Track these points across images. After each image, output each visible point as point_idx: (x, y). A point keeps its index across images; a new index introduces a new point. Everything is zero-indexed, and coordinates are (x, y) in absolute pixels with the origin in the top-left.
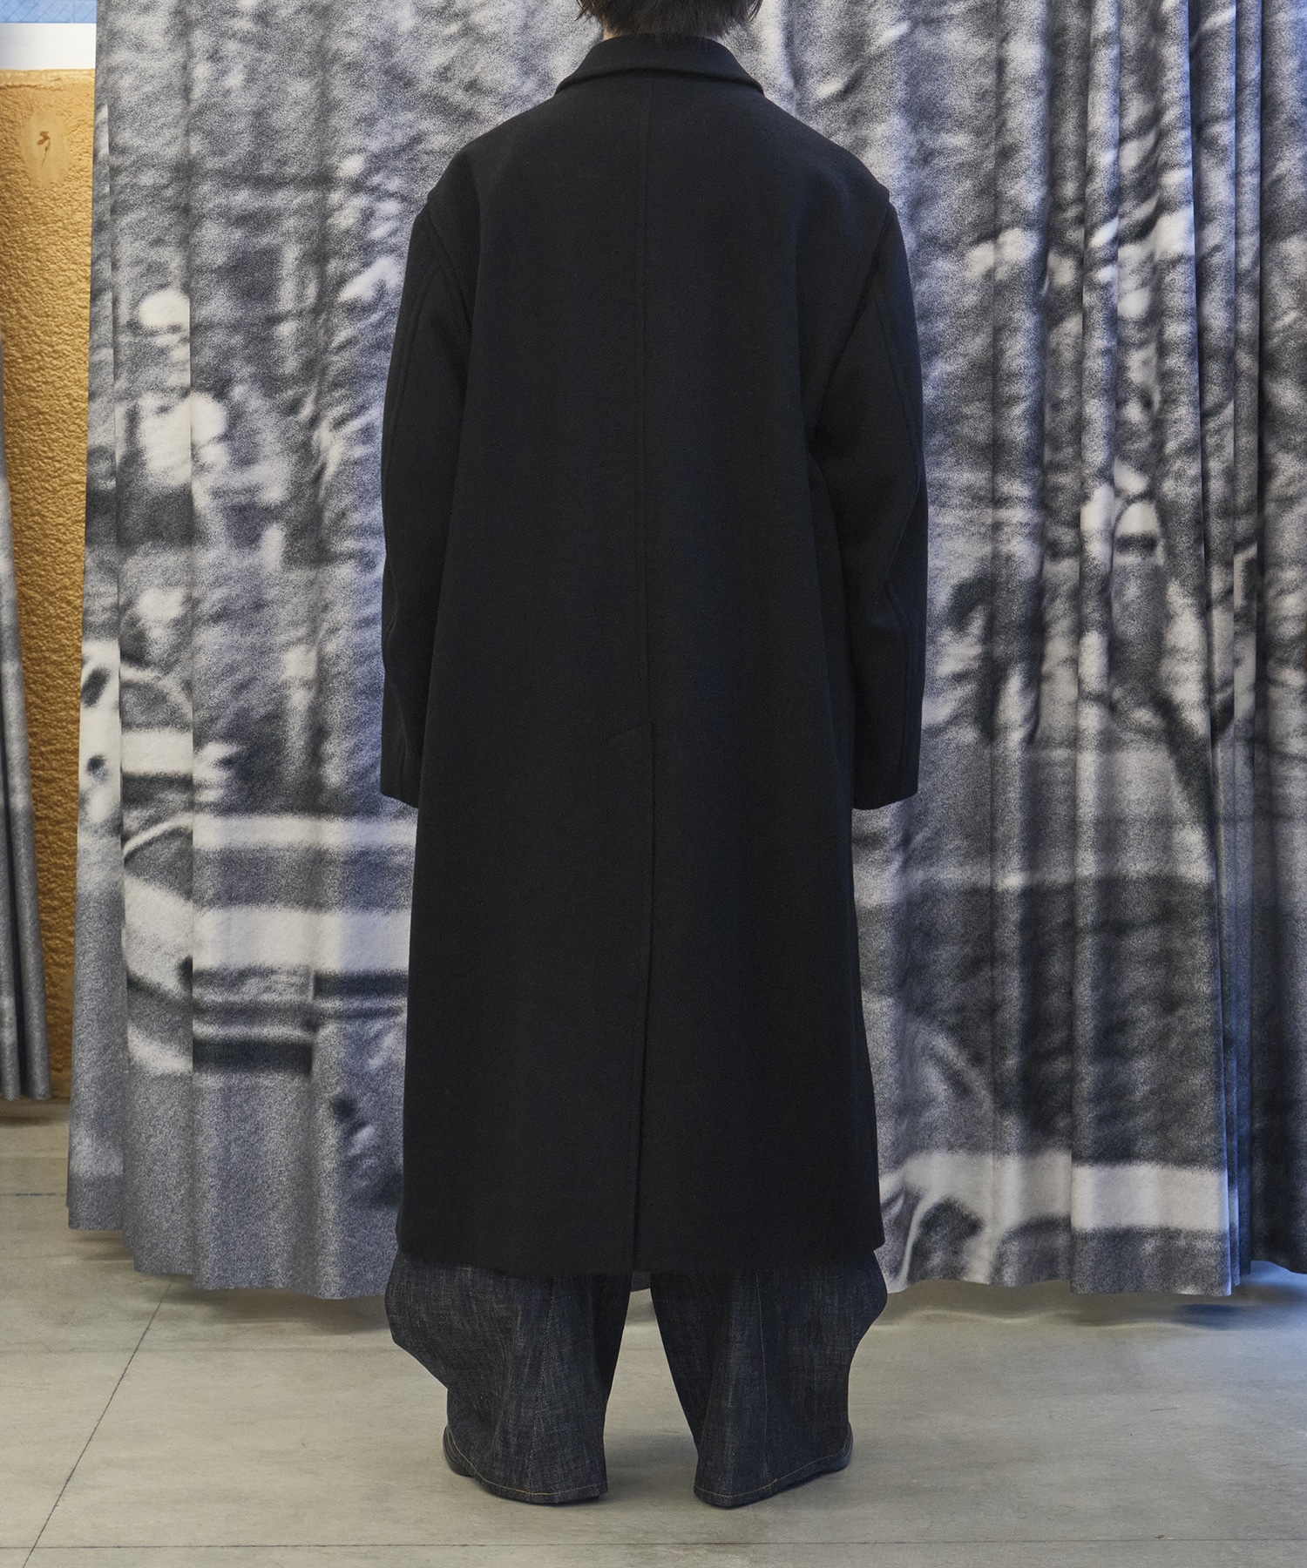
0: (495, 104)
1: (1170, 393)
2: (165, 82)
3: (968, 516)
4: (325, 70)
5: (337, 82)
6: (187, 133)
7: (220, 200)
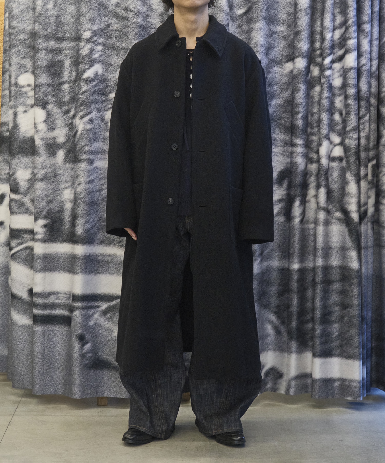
0: (134, 15)
1: (348, 111)
2: (27, 6)
3: (283, 149)
4: (79, 3)
5: (83, 7)
6: (34, 22)
7: (45, 45)
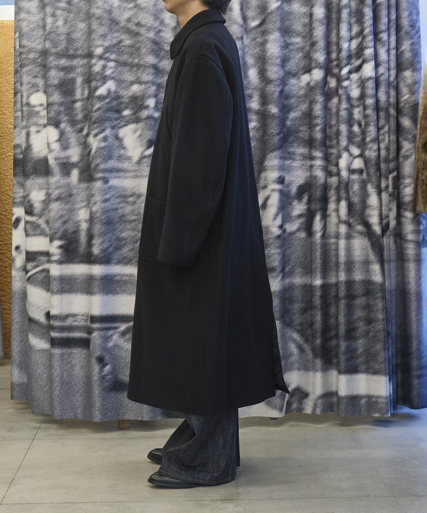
0: (146, 30)
1: (367, 122)
2: (37, 24)
3: (302, 163)
4: (90, 20)
6: (45, 41)
7: (56, 63)
